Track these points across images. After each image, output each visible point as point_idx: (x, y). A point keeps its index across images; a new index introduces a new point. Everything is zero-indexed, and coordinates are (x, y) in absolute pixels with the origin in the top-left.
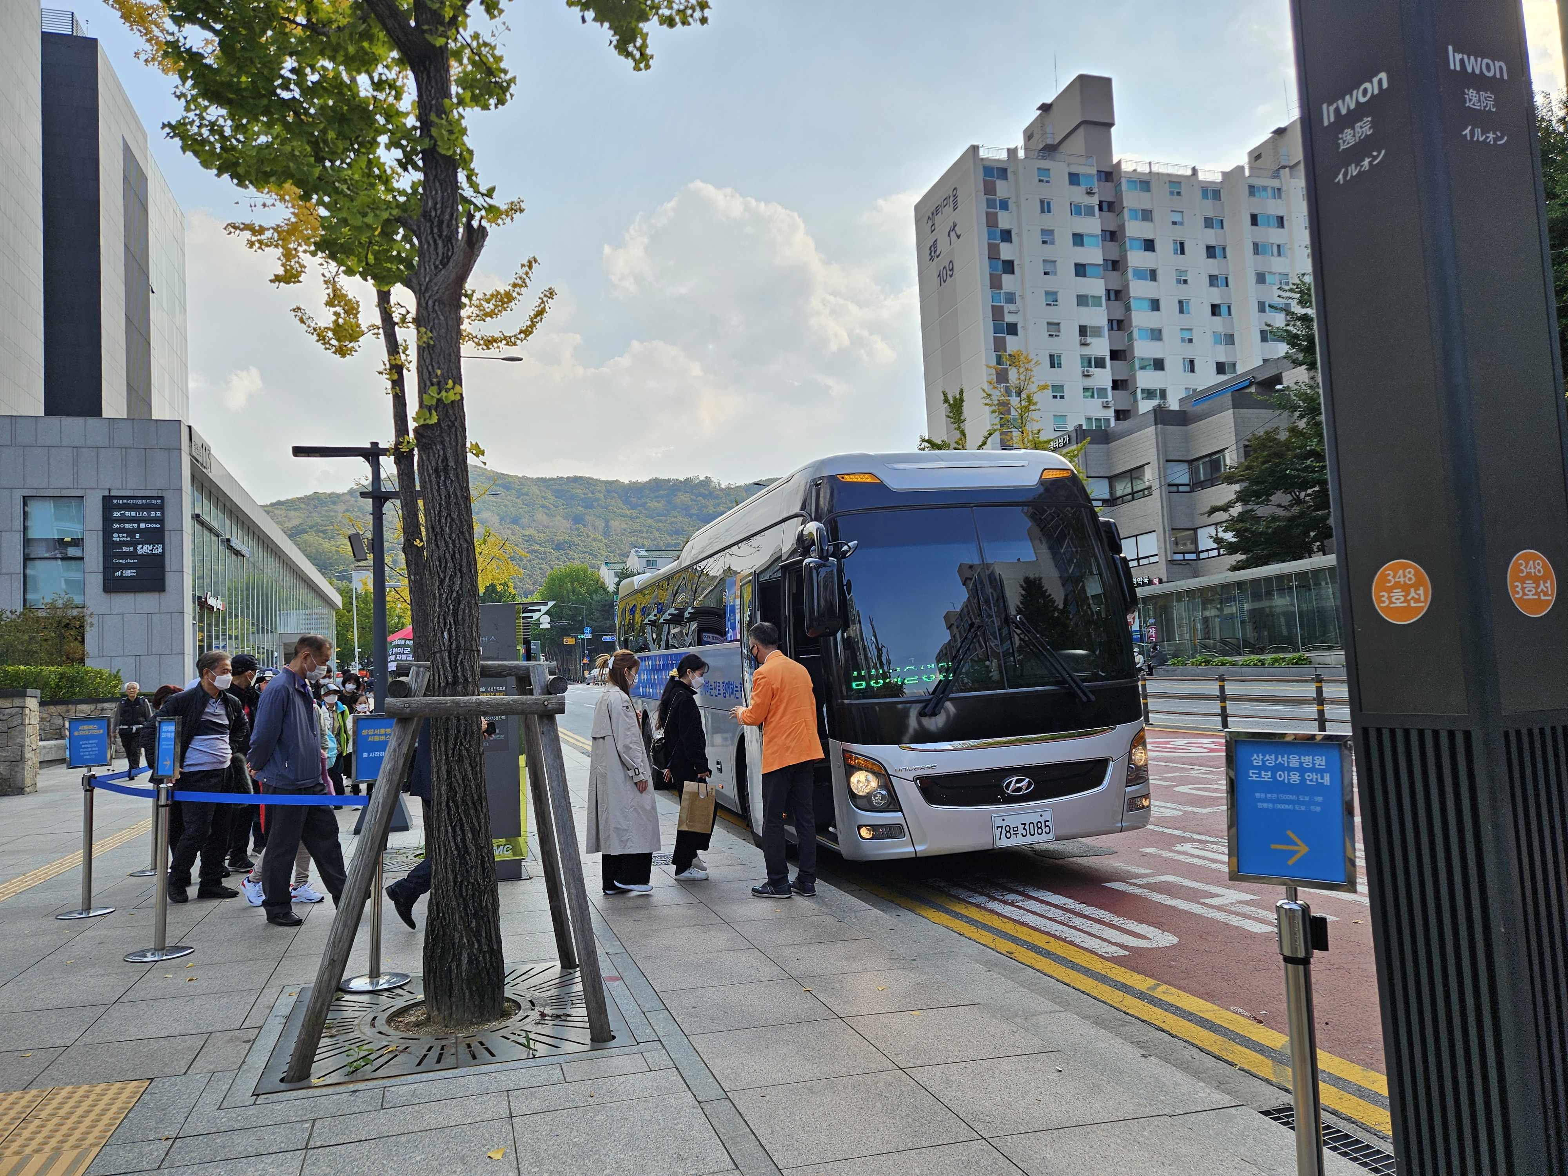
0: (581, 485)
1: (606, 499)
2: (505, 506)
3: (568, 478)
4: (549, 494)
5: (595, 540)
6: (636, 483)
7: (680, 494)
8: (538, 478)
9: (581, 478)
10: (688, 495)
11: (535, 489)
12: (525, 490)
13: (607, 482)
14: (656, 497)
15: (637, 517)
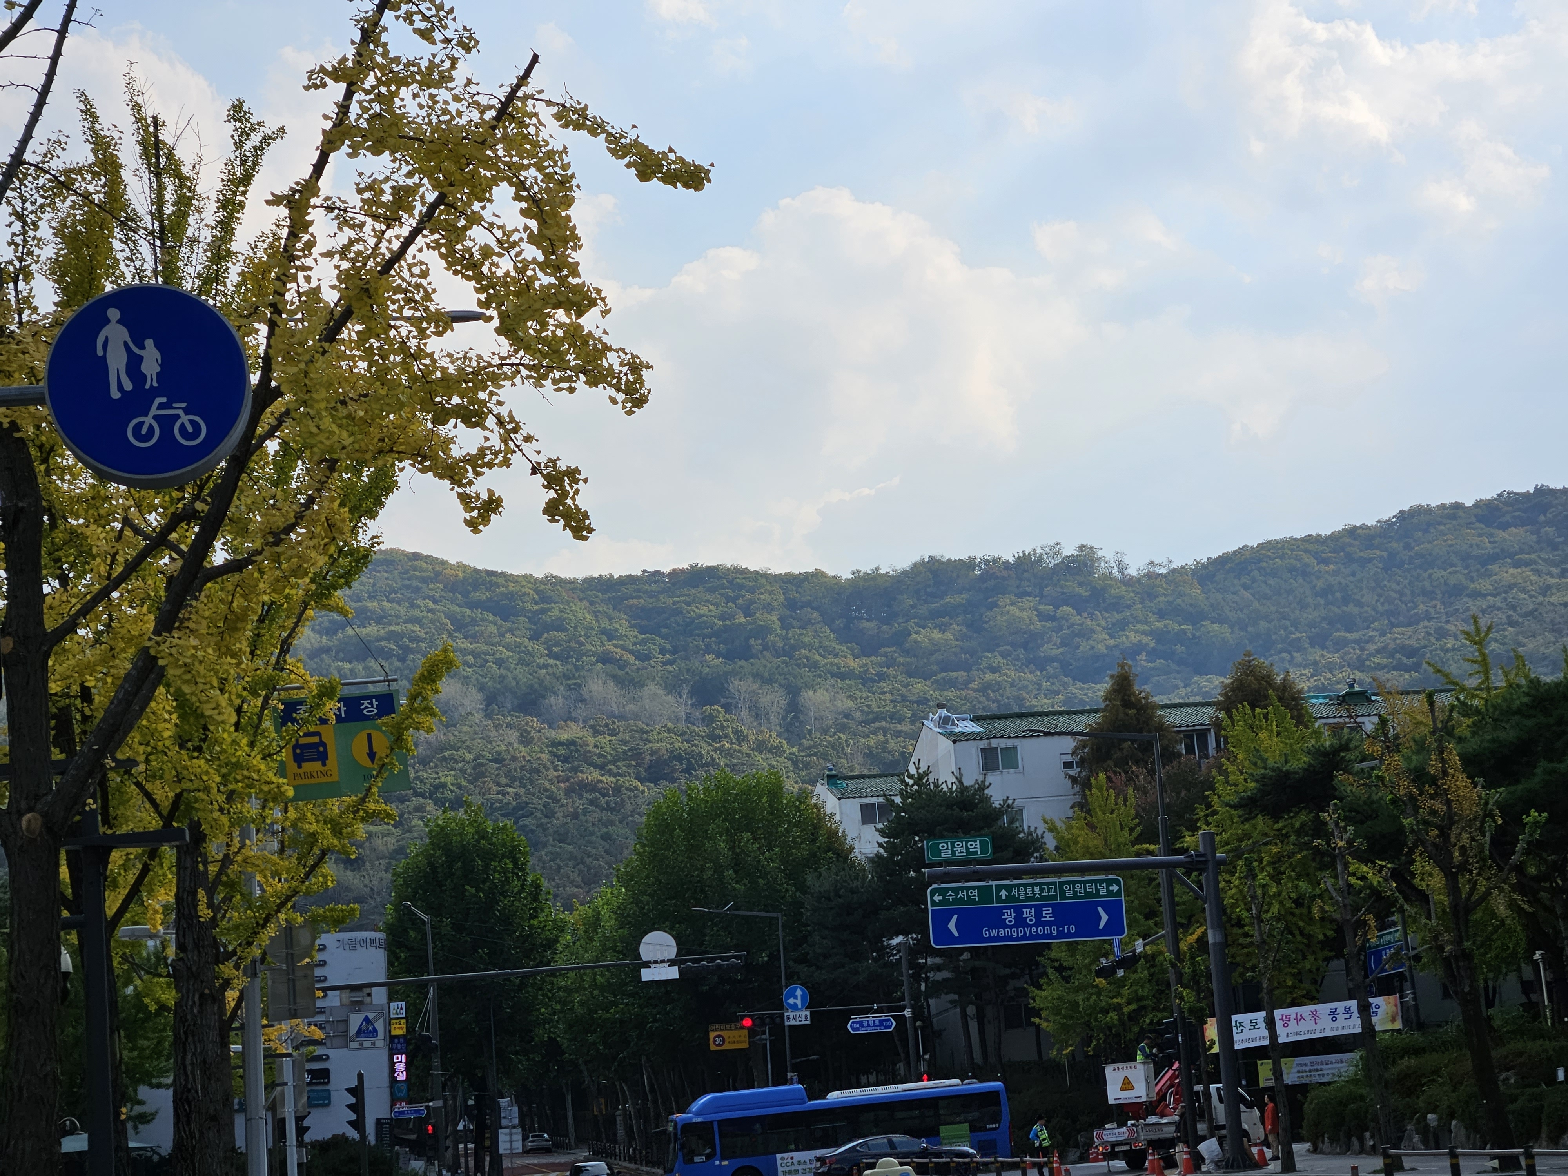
0: (712, 590)
1: (786, 626)
2: (500, 663)
3: (675, 573)
4: (622, 625)
5: (760, 746)
6: (874, 577)
7: (1004, 601)
8: (589, 581)
9: (712, 571)
10: (1029, 602)
11: (581, 612)
12: (555, 613)
13: (788, 581)
14: (935, 614)
15: (881, 677)
